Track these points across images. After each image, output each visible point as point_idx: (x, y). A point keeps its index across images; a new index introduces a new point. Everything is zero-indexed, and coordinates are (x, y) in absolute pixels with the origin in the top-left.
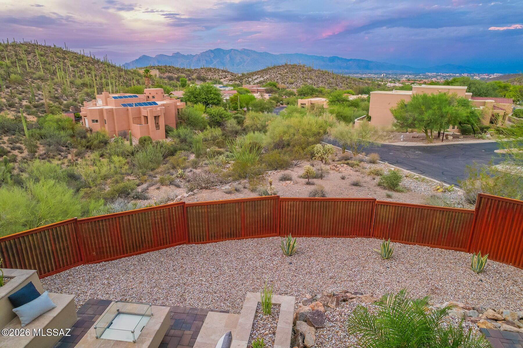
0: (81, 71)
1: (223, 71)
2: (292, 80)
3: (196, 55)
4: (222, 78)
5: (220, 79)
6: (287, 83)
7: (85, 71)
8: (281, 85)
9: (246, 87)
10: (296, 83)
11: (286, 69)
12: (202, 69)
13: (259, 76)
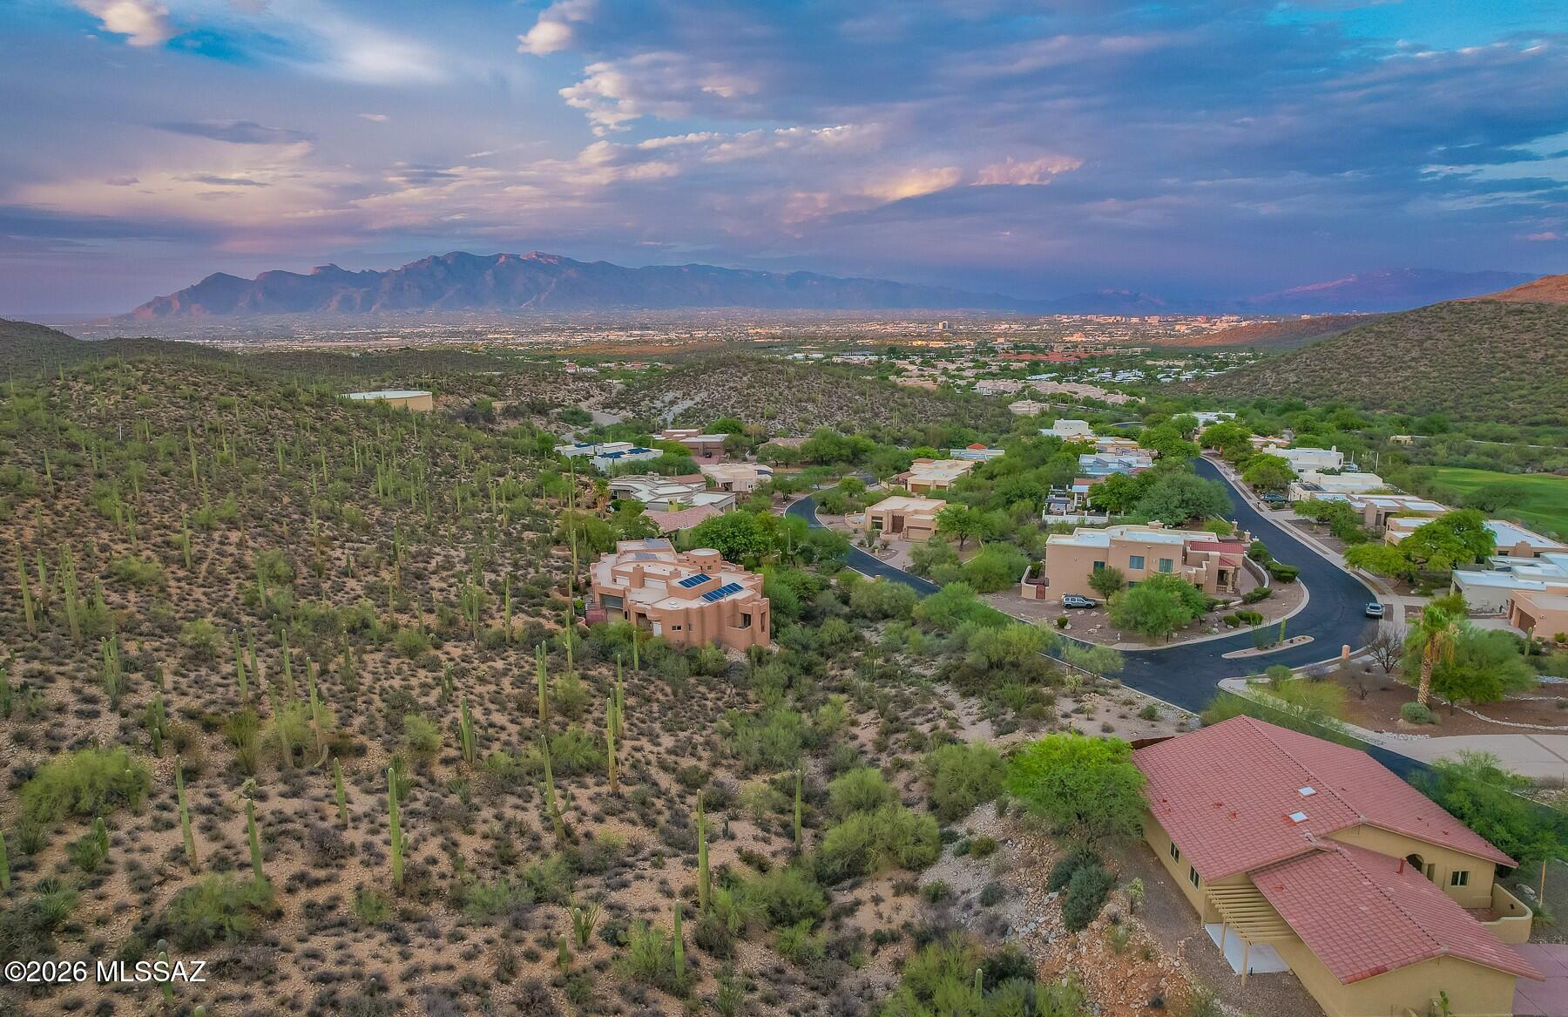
3: (390, 272)
9: (673, 437)
11: (745, 374)
13: (679, 394)
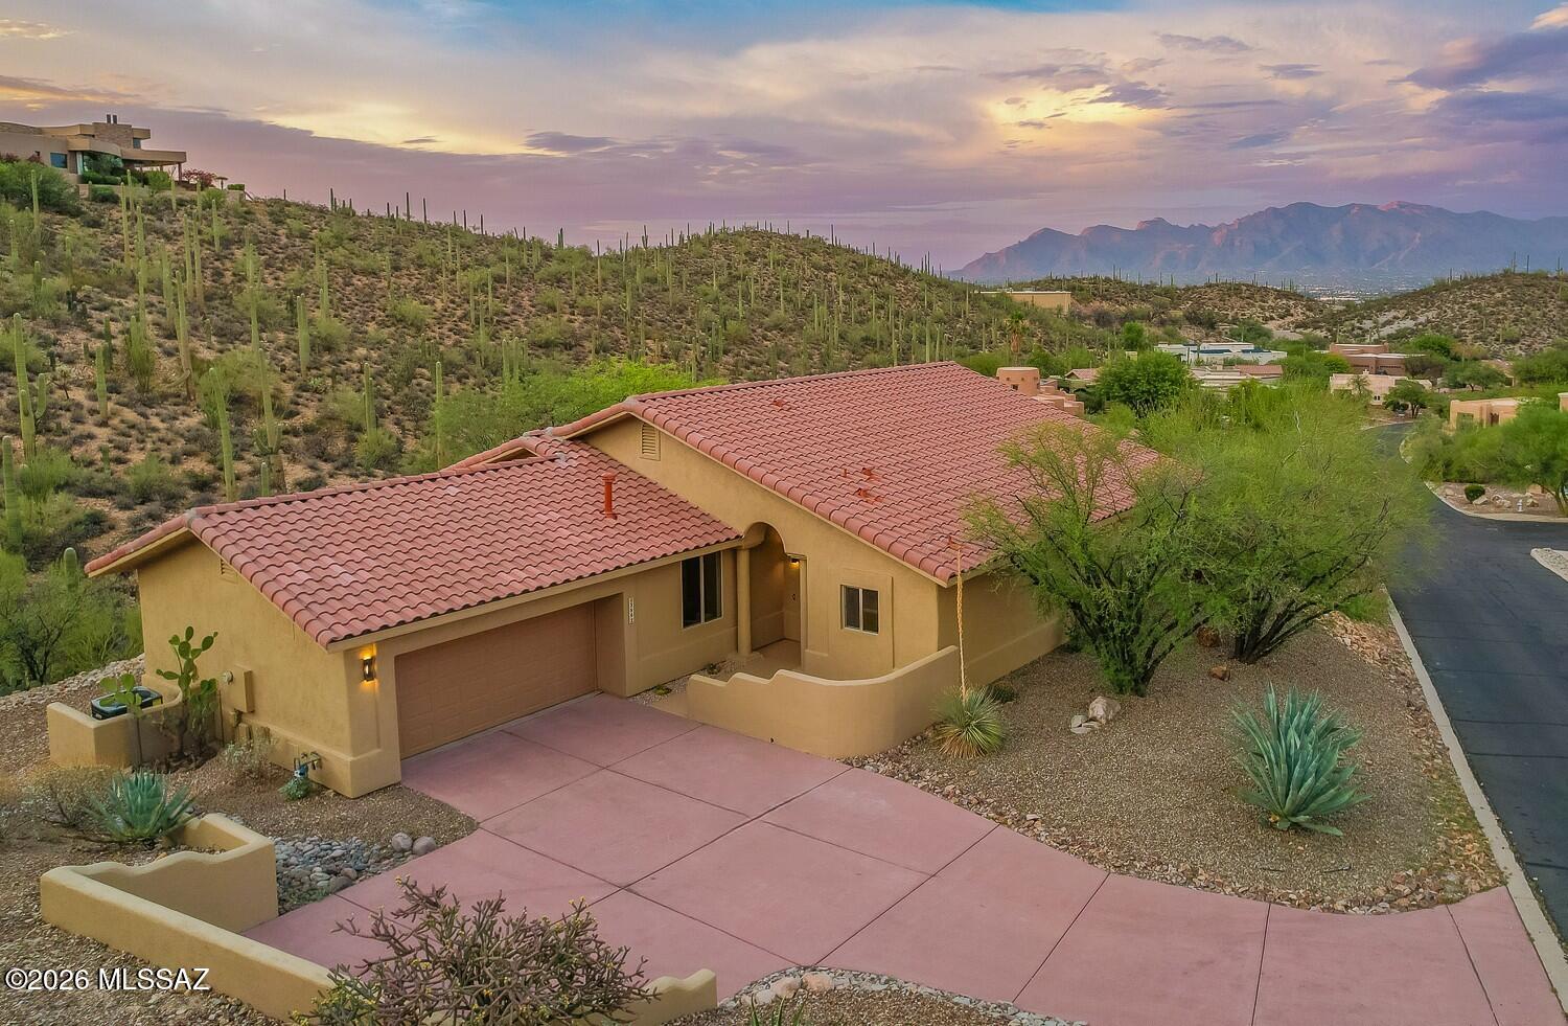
0: (862, 303)
1: (1280, 295)
2: (1516, 330)
3: (1222, 226)
4: (1272, 318)
5: (1266, 319)
6: (1497, 340)
7: (874, 301)
8: (1470, 347)
9: (1341, 351)
10: (1530, 340)
11: (1501, 290)
12: (1210, 286)
13: (1401, 313)
